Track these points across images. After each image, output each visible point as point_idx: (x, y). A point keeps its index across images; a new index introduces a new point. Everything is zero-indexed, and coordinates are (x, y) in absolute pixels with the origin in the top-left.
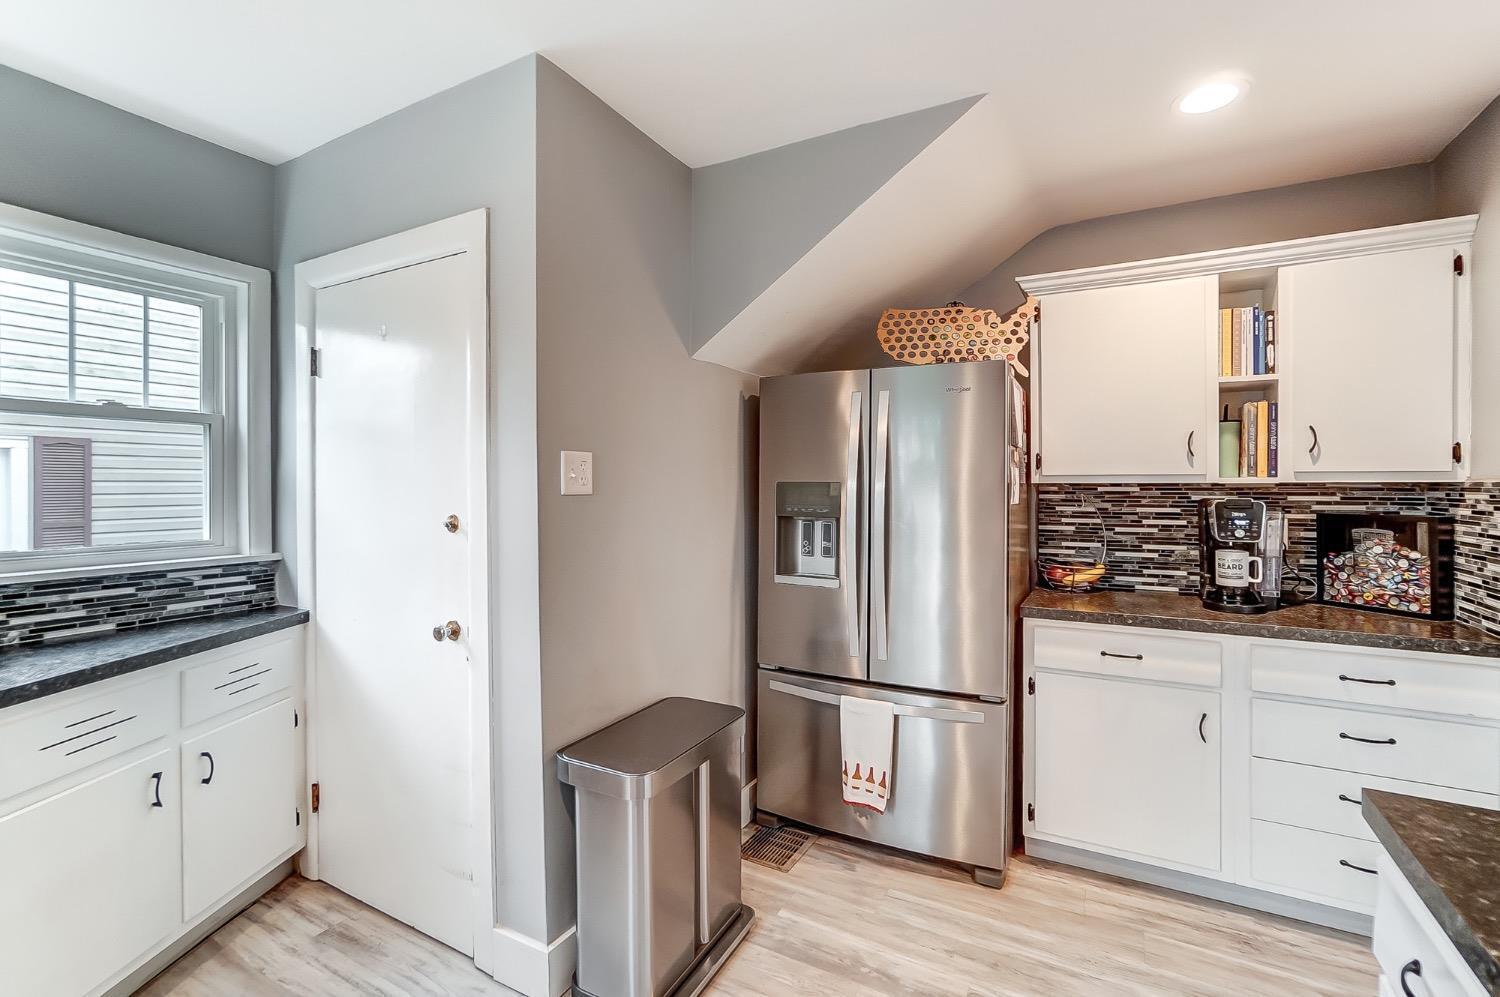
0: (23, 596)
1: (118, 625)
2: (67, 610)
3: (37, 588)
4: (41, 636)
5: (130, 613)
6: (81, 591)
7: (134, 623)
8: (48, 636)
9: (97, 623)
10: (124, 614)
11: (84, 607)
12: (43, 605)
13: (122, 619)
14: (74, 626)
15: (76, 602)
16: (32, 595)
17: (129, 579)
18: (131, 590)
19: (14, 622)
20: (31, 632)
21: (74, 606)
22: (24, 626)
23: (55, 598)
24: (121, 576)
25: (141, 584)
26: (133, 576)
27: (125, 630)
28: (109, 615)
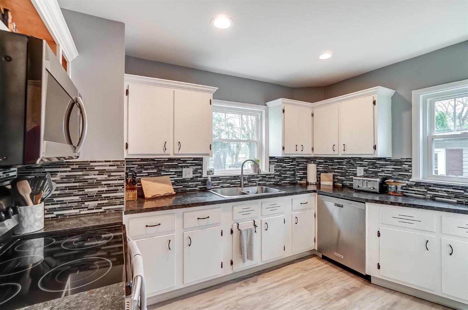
0: (431, 186)
1: (457, 201)
2: (442, 193)
3: (434, 185)
4: (435, 198)
5: (462, 198)
6: (446, 188)
7: (463, 202)
8: (437, 198)
9: (451, 199)
10: (460, 198)
11: (447, 193)
12: (436, 190)
13: (459, 200)
14: (444, 198)
15: (444, 191)
16: (433, 187)
17: (461, 188)
18: (463, 191)
19: (429, 192)
20: (432, 196)
21: (444, 192)
22: (431, 194)
23: (439, 189)
24: (459, 186)
25: (466, 190)
26: (462, 187)
27: (459, 203)
28: (454, 197)
